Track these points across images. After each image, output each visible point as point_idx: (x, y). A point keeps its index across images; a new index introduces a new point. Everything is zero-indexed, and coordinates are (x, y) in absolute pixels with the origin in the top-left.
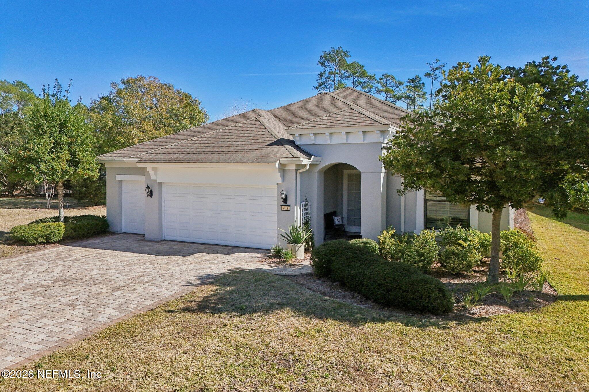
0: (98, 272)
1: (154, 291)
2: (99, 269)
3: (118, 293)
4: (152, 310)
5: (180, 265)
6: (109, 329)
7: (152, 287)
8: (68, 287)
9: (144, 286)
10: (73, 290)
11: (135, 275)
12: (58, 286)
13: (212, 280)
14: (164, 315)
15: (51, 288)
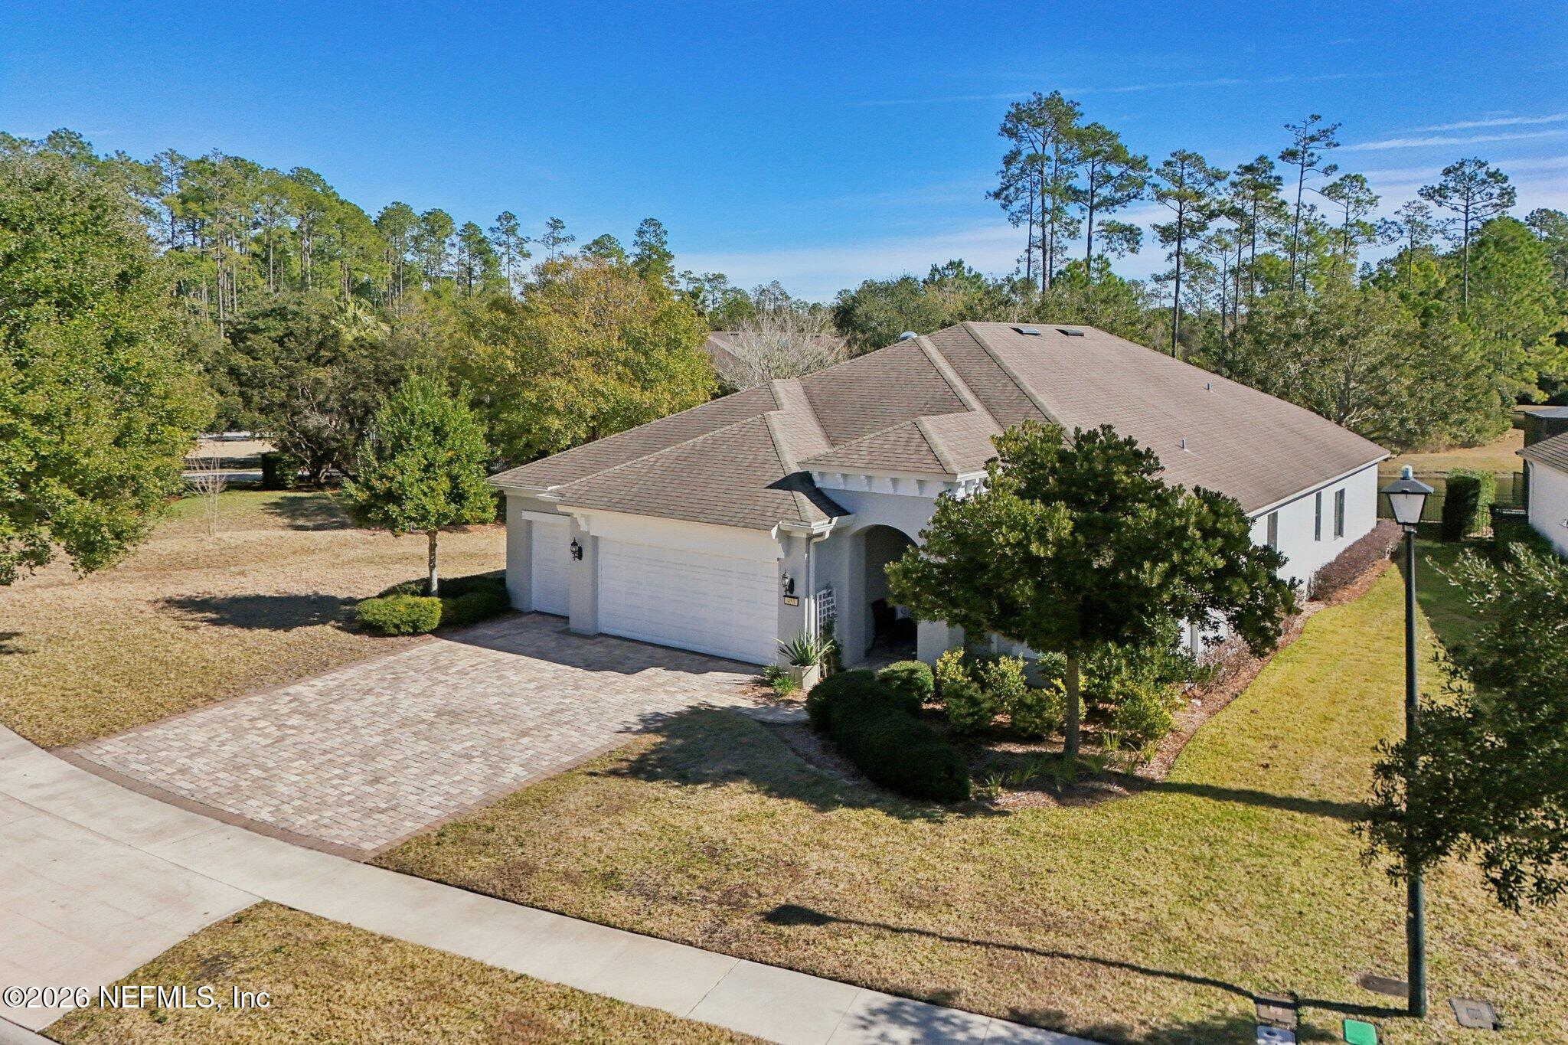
0: (497, 699)
1: (575, 740)
2: (498, 695)
3: (525, 740)
4: (570, 771)
5: (619, 692)
6: (515, 795)
7: (572, 733)
8: (458, 726)
9: (562, 730)
10: (465, 731)
11: (550, 708)
12: (444, 723)
13: (659, 724)
14: (582, 778)
15: (436, 726)
